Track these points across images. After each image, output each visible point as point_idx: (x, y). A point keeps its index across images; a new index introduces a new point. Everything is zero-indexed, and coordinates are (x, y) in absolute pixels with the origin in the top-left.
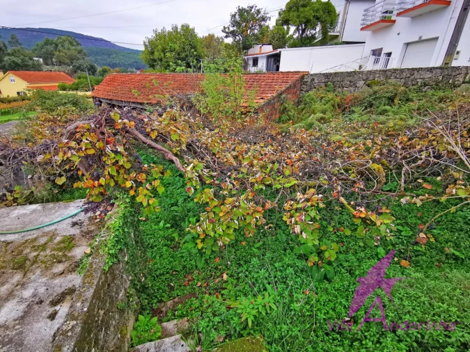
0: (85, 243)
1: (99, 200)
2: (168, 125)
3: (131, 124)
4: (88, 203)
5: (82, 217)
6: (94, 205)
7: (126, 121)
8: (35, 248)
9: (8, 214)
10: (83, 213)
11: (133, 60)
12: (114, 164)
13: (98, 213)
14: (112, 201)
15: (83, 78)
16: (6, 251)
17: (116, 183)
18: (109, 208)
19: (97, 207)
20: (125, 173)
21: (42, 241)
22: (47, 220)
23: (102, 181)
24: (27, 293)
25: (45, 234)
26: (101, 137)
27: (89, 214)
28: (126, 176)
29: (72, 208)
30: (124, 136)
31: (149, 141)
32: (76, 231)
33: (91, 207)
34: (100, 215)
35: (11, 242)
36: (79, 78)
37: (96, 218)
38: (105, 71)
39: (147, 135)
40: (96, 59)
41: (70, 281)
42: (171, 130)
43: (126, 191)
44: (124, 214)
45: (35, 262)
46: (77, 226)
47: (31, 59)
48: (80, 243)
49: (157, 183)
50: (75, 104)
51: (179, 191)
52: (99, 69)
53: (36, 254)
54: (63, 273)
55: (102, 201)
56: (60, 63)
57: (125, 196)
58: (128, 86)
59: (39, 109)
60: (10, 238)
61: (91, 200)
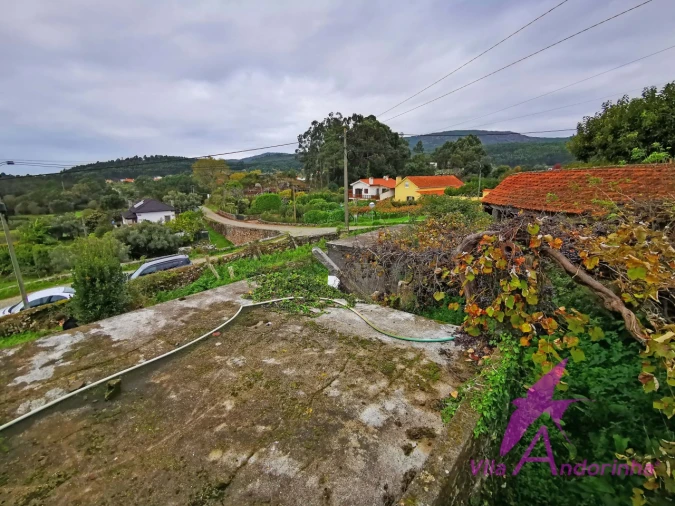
0: (450, 382)
1: (476, 334)
2: (622, 251)
3: (555, 243)
4: (461, 333)
5: (451, 346)
6: (467, 338)
7: (548, 236)
8: (403, 361)
9: (387, 314)
10: (453, 343)
11: (546, 154)
12: (513, 293)
13: (471, 351)
14: (491, 343)
15: (474, 180)
16: (380, 351)
17: (507, 319)
18: (486, 350)
19: (470, 342)
20: (523, 309)
21: (411, 356)
22: (417, 334)
23: (490, 311)
24: (390, 406)
25: (414, 350)
26: (506, 253)
27: (460, 348)
28: (524, 315)
29: (442, 332)
30: (536, 257)
31: (579, 272)
32: (441, 361)
33: (464, 340)
34: (472, 354)
35: (385, 344)
36: (469, 181)
37: (467, 357)
38: (501, 171)
39: (578, 262)
40: (494, 158)
41: (430, 421)
42: (630, 260)
43: (517, 335)
44: (508, 369)
45: (400, 376)
46: (445, 357)
47: (428, 164)
48: (445, 379)
49: (572, 342)
50: (464, 210)
51: (596, 370)
52: (494, 169)
53: (402, 367)
54: (423, 405)
55: (478, 338)
56: (454, 166)
57: (514, 343)
58: (536, 188)
59: (428, 214)
60: (386, 339)
61: (466, 330)
